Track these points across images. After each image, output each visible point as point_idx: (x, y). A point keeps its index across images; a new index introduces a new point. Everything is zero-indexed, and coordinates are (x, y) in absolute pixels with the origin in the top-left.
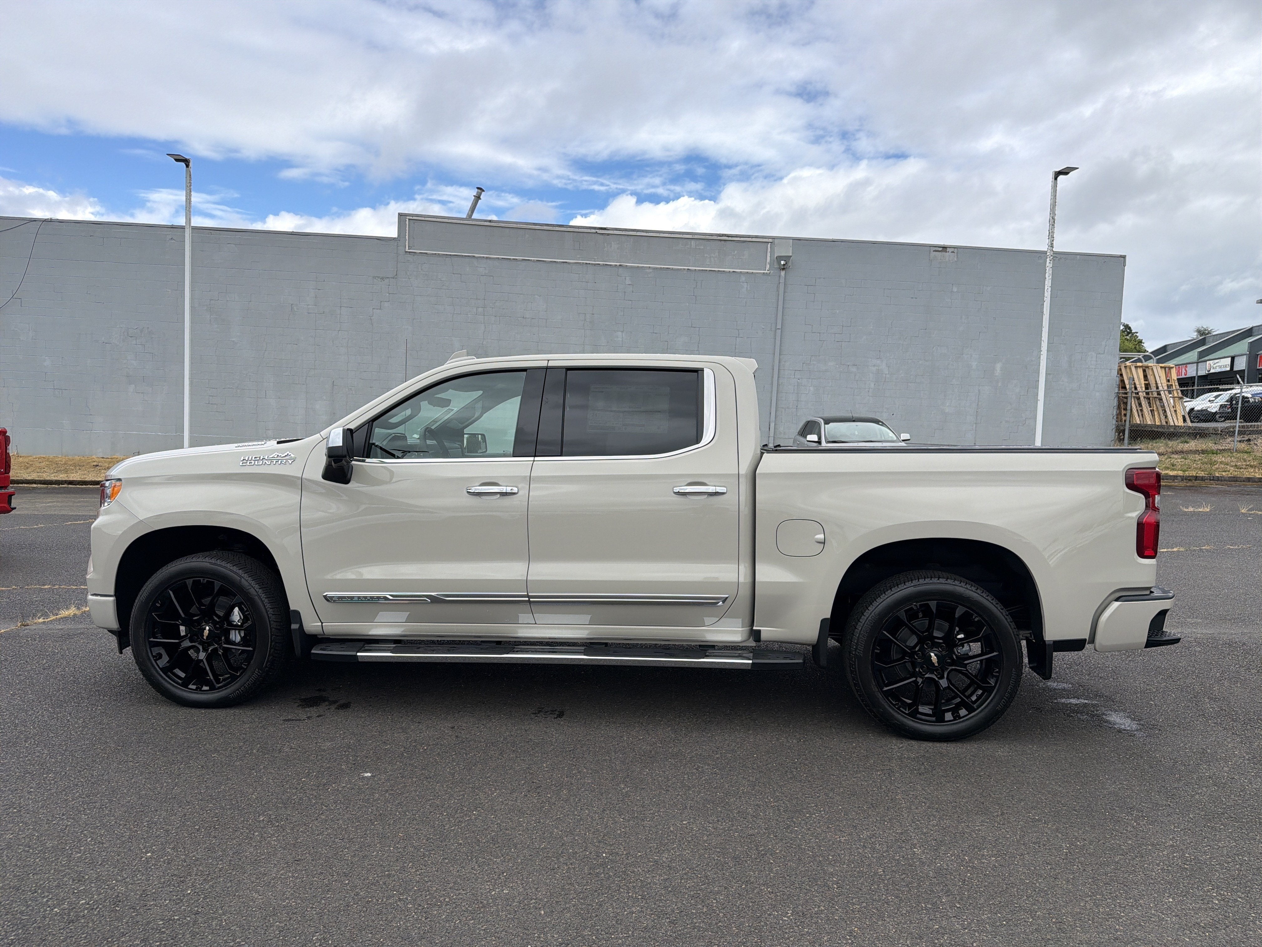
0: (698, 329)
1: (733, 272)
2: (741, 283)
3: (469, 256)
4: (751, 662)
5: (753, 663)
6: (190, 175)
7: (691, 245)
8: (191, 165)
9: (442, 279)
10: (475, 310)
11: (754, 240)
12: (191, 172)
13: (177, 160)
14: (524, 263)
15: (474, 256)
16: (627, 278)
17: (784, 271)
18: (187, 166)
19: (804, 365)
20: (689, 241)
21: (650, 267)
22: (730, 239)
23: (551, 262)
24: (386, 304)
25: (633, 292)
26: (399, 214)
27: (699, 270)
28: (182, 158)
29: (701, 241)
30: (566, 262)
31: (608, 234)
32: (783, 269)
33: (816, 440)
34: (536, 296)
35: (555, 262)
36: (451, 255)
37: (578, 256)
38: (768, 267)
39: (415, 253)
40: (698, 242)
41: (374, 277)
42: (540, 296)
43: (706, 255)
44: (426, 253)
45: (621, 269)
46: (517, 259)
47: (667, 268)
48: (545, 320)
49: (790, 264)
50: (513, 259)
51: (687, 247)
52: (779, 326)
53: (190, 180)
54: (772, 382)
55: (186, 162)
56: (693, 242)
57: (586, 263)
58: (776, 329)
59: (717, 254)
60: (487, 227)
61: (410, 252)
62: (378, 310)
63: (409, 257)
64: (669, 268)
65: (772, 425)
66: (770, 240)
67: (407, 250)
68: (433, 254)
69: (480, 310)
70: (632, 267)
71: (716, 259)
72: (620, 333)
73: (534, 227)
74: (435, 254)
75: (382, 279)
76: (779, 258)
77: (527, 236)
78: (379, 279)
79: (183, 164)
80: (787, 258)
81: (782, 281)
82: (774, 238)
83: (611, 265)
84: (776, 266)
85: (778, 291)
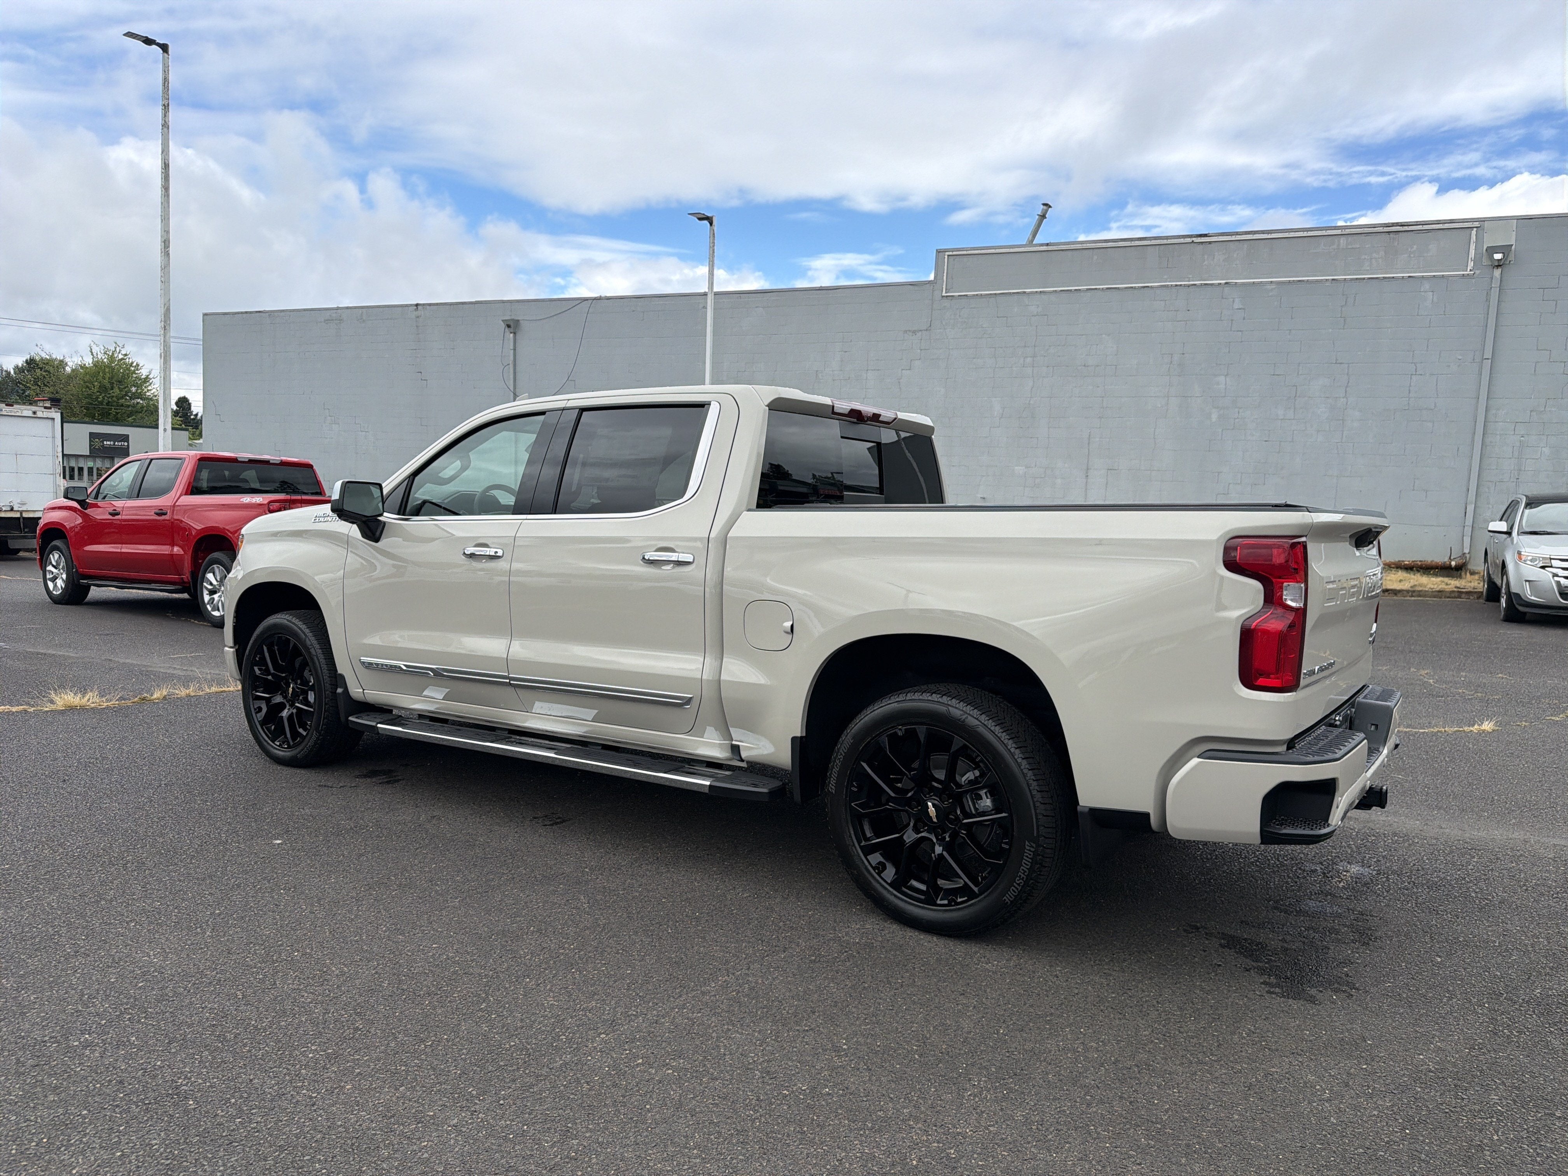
0: (1347, 365)
1: (1409, 277)
2: (1423, 294)
3: (1018, 293)
4: (708, 783)
5: (710, 786)
6: (714, 234)
7: (1339, 245)
8: (715, 222)
9: (984, 326)
10: (1022, 359)
11: (1447, 226)
12: (715, 231)
13: (700, 219)
14: (1089, 294)
15: (1025, 292)
16: (1237, 300)
17: (1500, 270)
18: (711, 224)
19: (1534, 413)
20: (1336, 239)
21: (1271, 282)
22: (1406, 228)
23: (1126, 288)
24: (917, 363)
25: (1244, 319)
26: (937, 250)
27: (1352, 279)
28: (703, 216)
29: (1355, 237)
30: (1148, 287)
31: (1210, 243)
32: (1498, 266)
33: (1505, 529)
34: (1104, 336)
35: (1132, 287)
36: (995, 294)
37: (1166, 277)
38: (1471, 265)
39: (953, 296)
40: (1350, 238)
41: (906, 332)
42: (1109, 335)
43: (1363, 257)
44: (967, 295)
45: (1227, 289)
46: (1080, 290)
47: (1299, 281)
48: (1114, 367)
49: (1511, 257)
50: (1076, 290)
51: (1333, 247)
52: (1488, 355)
53: (714, 239)
54: (1473, 441)
55: (710, 220)
56: (1343, 240)
57: (1176, 285)
58: (1483, 359)
59: (1382, 253)
60: (1043, 253)
61: (947, 296)
62: (908, 371)
63: (946, 303)
64: (1303, 281)
65: (1471, 508)
66: (1477, 224)
67: (944, 294)
68: (974, 295)
69: (1029, 360)
70: (1243, 284)
71: (1380, 260)
72: (1222, 379)
73: (1104, 245)
74: (977, 295)
75: (914, 332)
76: (1492, 250)
77: (1095, 257)
78: (911, 334)
79: (706, 222)
80: (1505, 249)
81: (1496, 284)
82: (1482, 220)
83: (1212, 285)
84: (1486, 261)
85: (1488, 300)
